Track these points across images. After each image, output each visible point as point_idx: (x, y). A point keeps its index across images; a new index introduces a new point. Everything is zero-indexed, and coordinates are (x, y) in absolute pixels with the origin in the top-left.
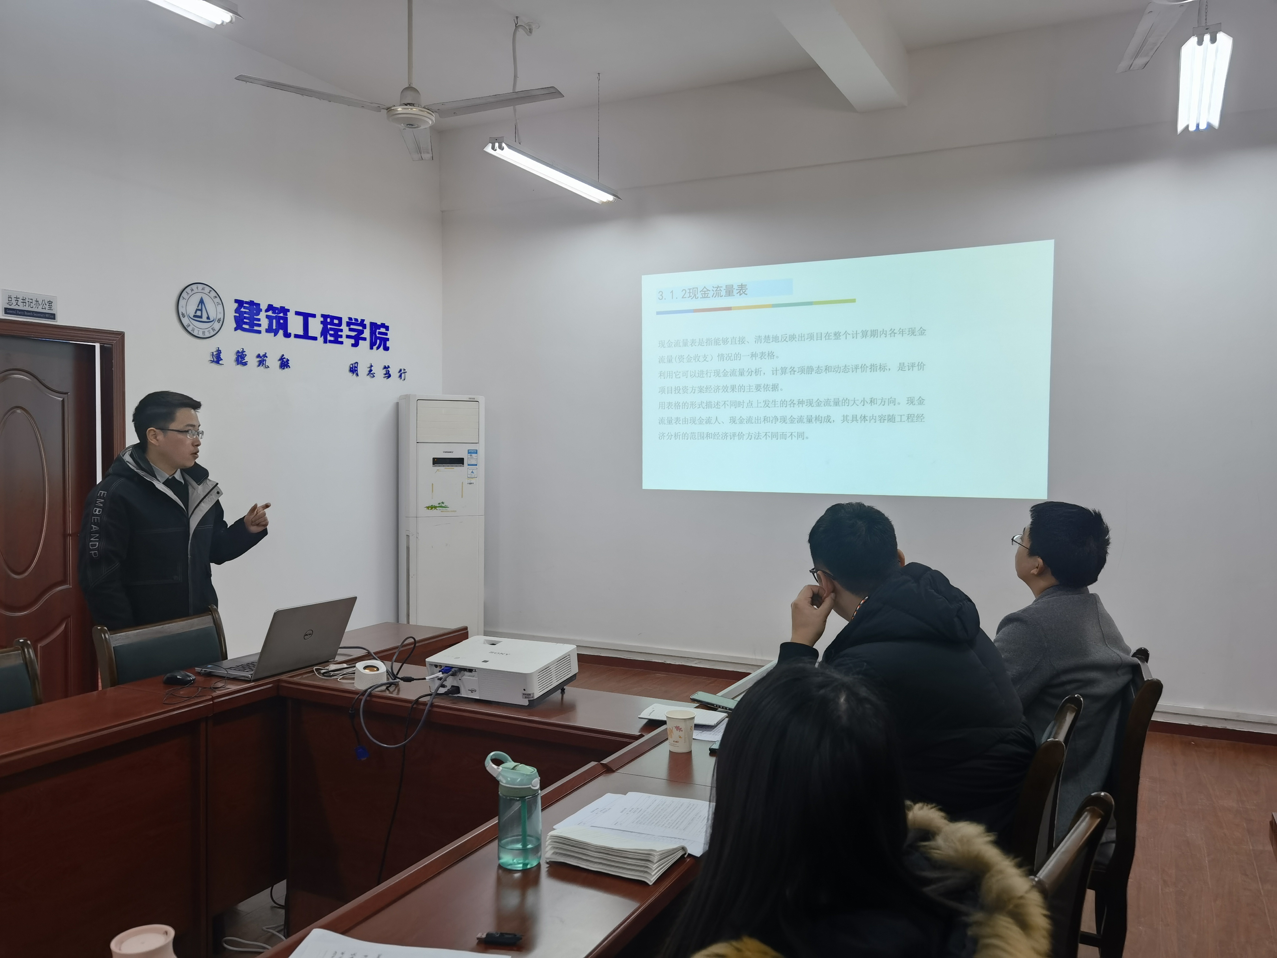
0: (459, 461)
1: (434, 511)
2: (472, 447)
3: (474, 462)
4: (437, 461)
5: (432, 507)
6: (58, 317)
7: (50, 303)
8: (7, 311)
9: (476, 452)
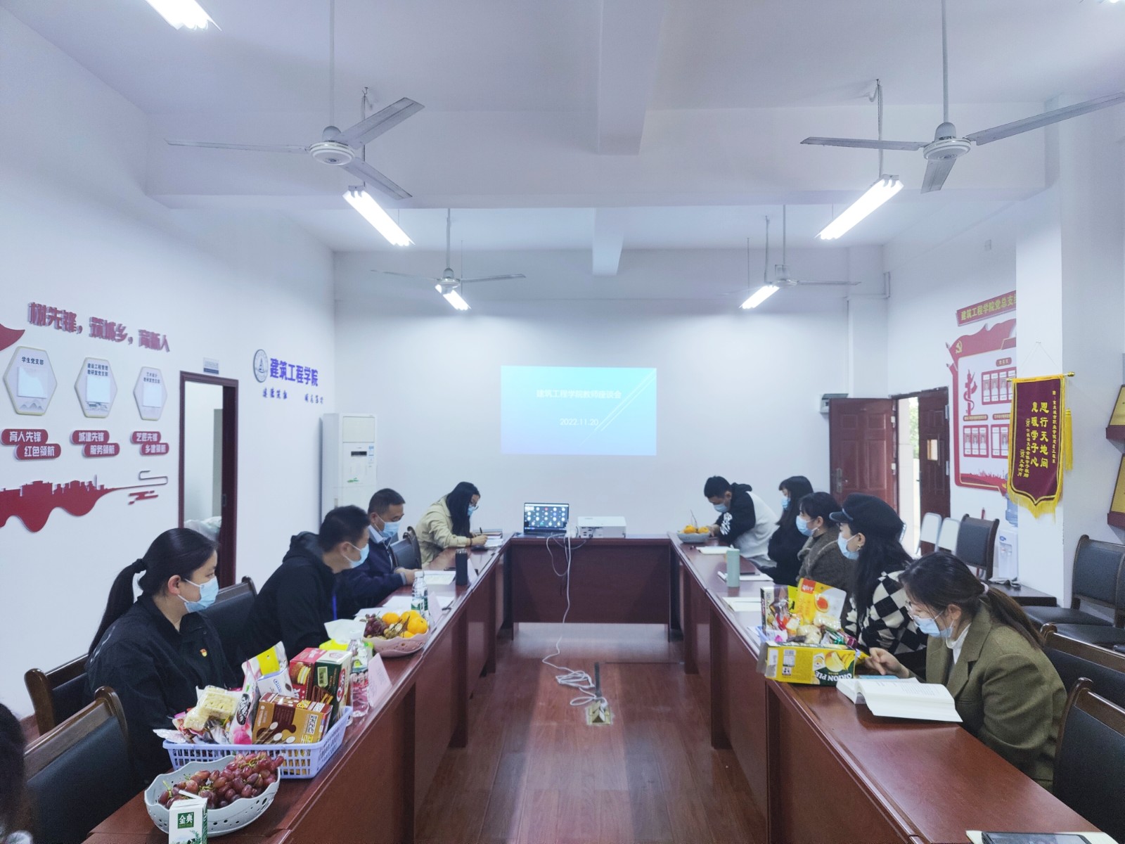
0: (364, 453)
1: (351, 484)
2: (371, 445)
3: (371, 454)
4: (354, 454)
5: (351, 481)
6: (220, 372)
7: (217, 364)
8: (206, 370)
9: (373, 448)
